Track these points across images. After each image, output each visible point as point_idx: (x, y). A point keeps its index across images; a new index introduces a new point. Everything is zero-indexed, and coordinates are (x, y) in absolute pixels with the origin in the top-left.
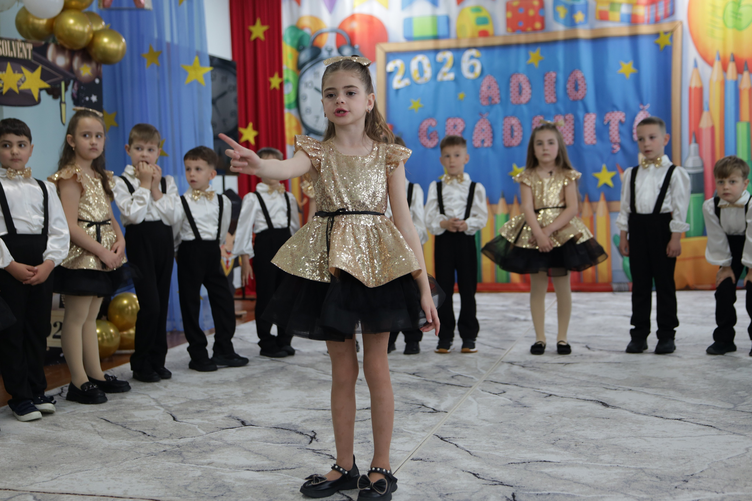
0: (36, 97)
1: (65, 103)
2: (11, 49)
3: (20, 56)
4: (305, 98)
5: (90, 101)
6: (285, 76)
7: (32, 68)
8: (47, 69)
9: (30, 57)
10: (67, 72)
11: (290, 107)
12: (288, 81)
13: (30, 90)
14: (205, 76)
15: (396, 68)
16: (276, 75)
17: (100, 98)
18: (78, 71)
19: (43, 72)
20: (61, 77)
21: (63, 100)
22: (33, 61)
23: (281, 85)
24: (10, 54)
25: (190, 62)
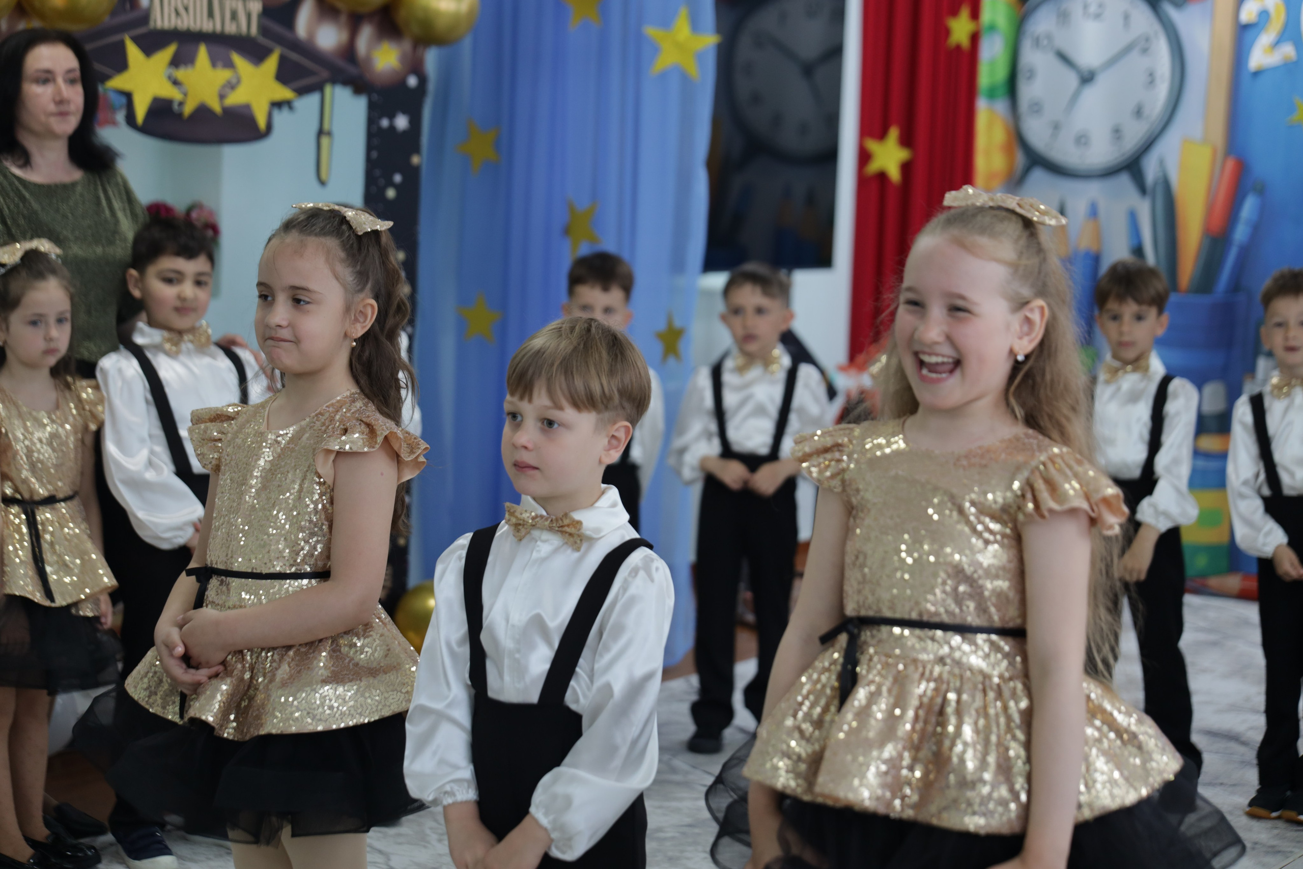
0: (262, 122)
1: (329, 134)
2: (211, 14)
3: (231, 28)
4: (1032, 74)
5: (392, 128)
6: (986, 16)
7: (256, 54)
8: (294, 56)
9: (254, 30)
10: (341, 63)
11: (992, 94)
12: (992, 28)
13: (247, 107)
14: (699, 57)
15: (1264, 15)
16: (965, 13)
17: (415, 122)
18: (369, 59)
19: (283, 62)
20: (325, 74)
21: (326, 126)
22: (263, 40)
23: (975, 38)
24: (207, 26)
25: (666, 23)
